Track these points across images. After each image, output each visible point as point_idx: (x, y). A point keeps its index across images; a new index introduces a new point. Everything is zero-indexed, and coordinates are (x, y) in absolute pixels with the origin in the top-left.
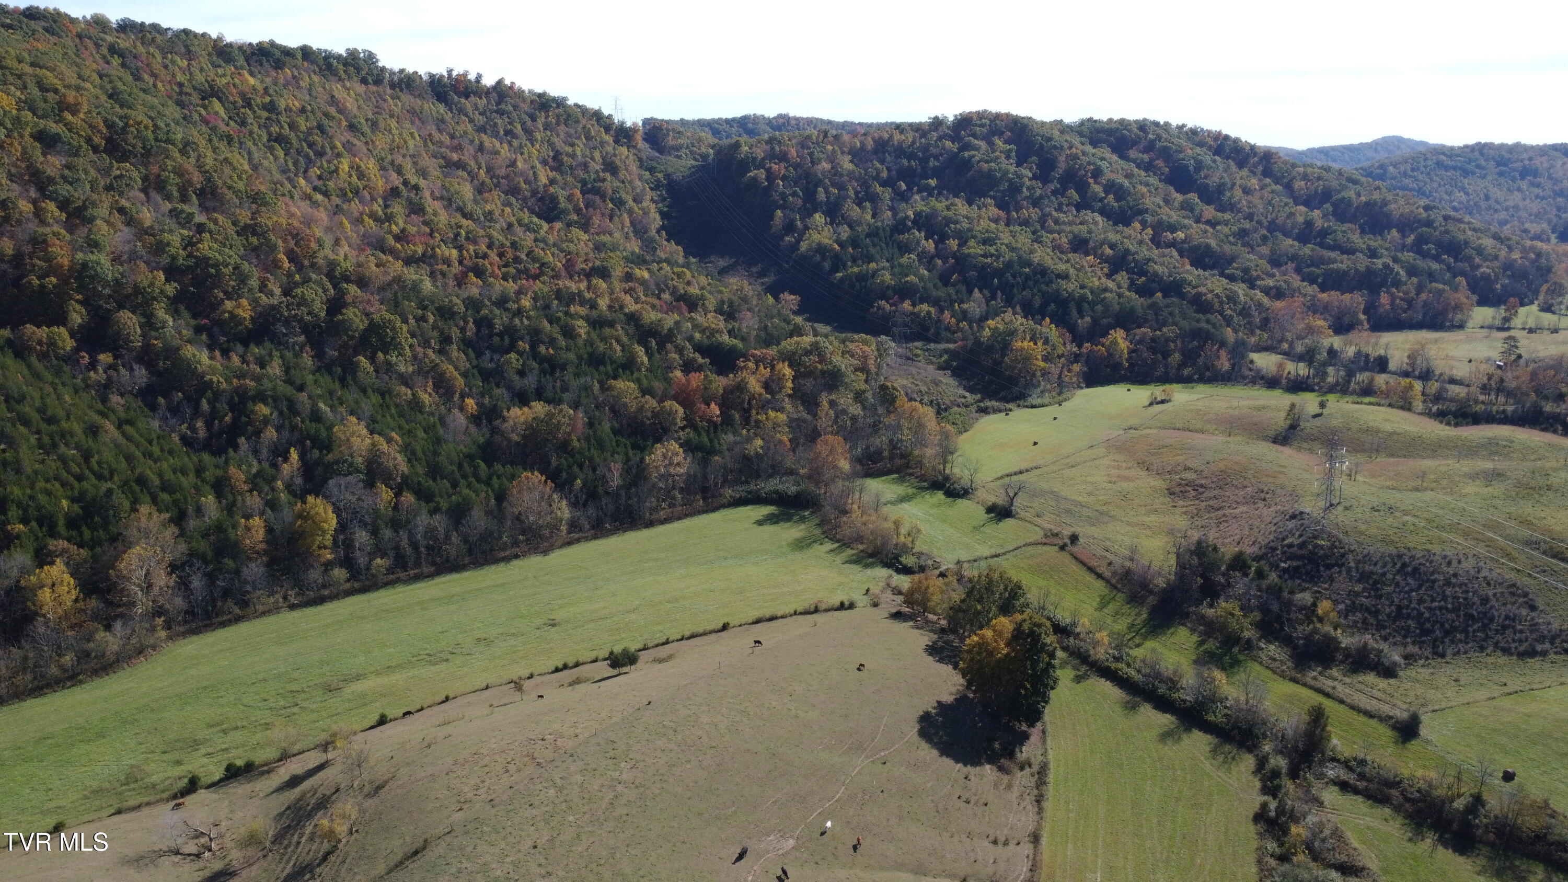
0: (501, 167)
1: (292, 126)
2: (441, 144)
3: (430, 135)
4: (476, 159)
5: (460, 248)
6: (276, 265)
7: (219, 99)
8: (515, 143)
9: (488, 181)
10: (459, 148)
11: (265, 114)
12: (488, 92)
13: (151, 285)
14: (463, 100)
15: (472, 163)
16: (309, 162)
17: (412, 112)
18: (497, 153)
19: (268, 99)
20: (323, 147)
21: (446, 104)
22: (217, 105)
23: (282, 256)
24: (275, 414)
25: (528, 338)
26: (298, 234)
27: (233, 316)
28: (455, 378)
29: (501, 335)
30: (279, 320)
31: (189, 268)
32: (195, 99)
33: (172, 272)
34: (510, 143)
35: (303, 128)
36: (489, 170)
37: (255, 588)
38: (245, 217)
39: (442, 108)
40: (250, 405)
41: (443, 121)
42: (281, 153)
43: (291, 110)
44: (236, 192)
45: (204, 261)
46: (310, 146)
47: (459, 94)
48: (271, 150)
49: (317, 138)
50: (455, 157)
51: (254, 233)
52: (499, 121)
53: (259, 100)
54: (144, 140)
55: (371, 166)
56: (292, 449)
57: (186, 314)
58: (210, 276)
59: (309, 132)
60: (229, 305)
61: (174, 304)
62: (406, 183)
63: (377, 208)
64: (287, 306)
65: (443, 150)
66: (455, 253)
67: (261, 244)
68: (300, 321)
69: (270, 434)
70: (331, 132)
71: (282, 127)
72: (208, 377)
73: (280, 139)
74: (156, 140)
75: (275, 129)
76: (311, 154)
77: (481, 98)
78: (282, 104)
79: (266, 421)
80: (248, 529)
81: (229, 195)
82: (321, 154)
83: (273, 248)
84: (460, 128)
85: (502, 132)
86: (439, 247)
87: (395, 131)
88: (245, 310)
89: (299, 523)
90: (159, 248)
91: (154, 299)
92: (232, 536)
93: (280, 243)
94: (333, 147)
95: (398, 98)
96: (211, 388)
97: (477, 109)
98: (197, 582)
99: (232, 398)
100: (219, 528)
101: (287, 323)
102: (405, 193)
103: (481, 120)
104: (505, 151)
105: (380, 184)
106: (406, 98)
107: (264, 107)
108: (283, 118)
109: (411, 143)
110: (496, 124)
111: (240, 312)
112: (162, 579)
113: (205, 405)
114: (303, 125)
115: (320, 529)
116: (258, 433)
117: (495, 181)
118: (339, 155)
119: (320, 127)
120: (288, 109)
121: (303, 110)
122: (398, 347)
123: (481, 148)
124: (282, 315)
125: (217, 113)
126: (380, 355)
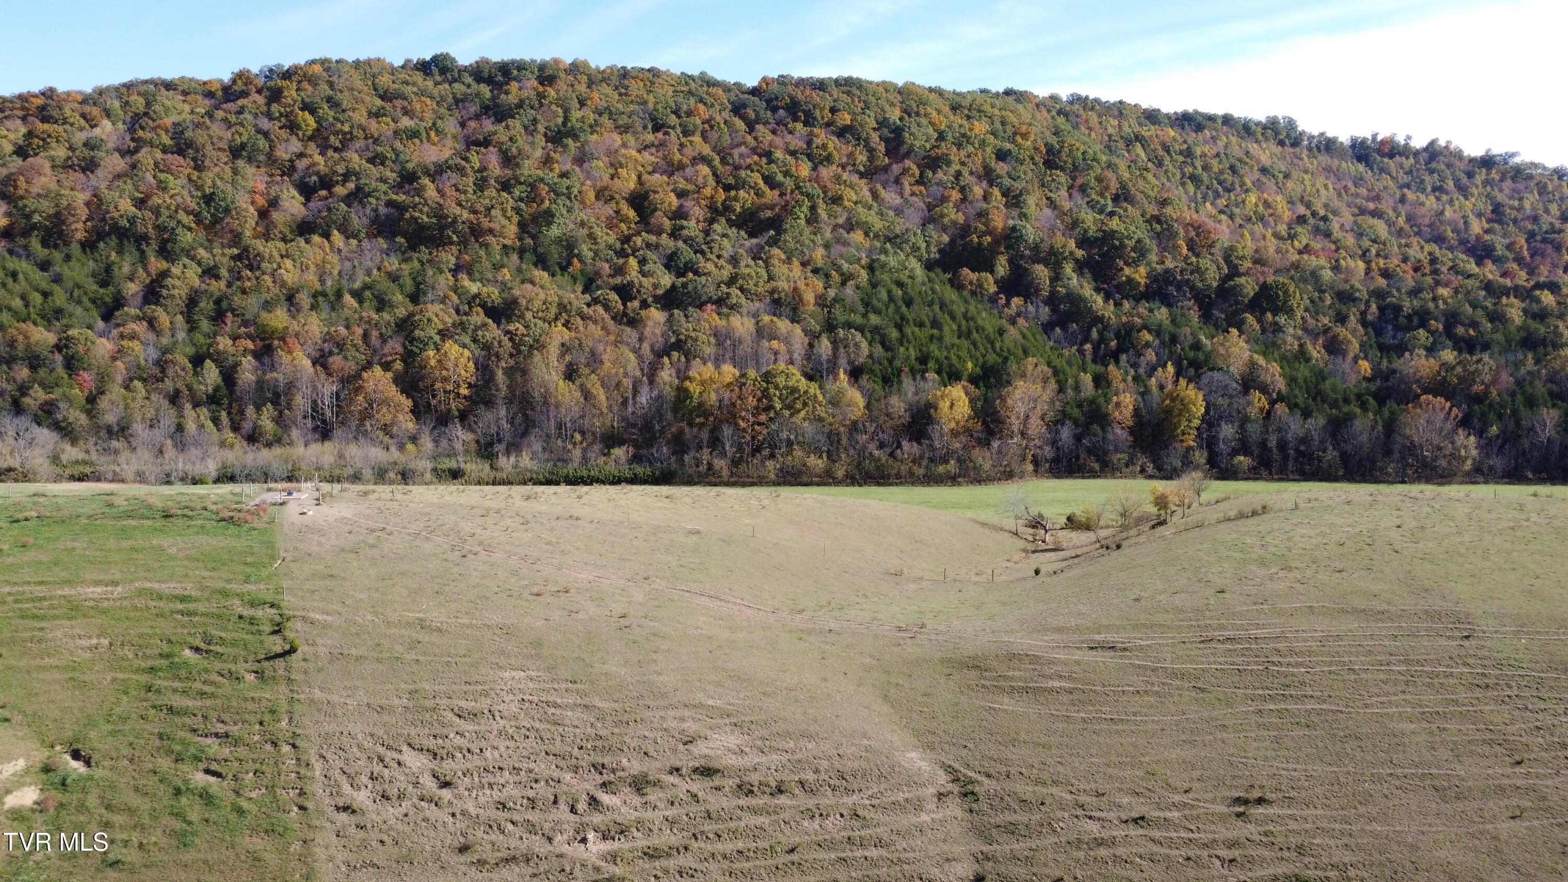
0: (1424, 216)
1: (1206, 168)
2: (1357, 195)
3: (1345, 187)
4: (1395, 210)
5: (1368, 263)
6: (1176, 247)
7: (1143, 145)
8: (1445, 198)
9: (1407, 227)
10: (1377, 198)
11: (1181, 158)
12: (1417, 153)
13: (1064, 246)
14: (1386, 160)
15: (1391, 213)
16: (1217, 195)
17: (1328, 170)
18: (1422, 204)
19: (1185, 146)
20: (1233, 184)
21: (1367, 165)
22: (1139, 148)
23: (1181, 243)
24: (1157, 342)
25: (1443, 319)
26: (1199, 227)
27: (1130, 280)
28: (1349, 342)
29: (1409, 317)
30: (1171, 284)
31: (1097, 239)
32: (1121, 144)
33: (1083, 242)
34: (1438, 199)
35: (1216, 169)
36: (1409, 219)
37: (1117, 450)
38: (1152, 210)
39: (1361, 167)
40: (1135, 334)
41: (1361, 179)
42: (1191, 188)
43: (1205, 155)
44: (1147, 197)
45: (1110, 235)
46: (1220, 183)
47: (1383, 155)
48: (1183, 184)
49: (1228, 177)
50: (1371, 206)
51: (1159, 222)
52: (1427, 178)
53: (1177, 148)
54: (1074, 159)
55: (1280, 202)
56: (1170, 363)
57: (1088, 275)
58: (1115, 247)
59: (1221, 172)
60: (1127, 271)
61: (1080, 267)
62: (1314, 214)
63: (1282, 229)
64: (1181, 272)
65: (1358, 201)
66: (1361, 265)
67: (1163, 230)
68: (1193, 288)
69: (1150, 356)
70: (1242, 172)
71: (1195, 168)
72: (1100, 313)
73: (1194, 178)
74: (1084, 159)
75: (1188, 170)
76: (1220, 189)
77: (1407, 158)
78: (1198, 151)
79: (1147, 345)
80: (1118, 405)
81: (1140, 196)
82: (1229, 191)
83: (1173, 235)
84: (1379, 185)
85: (1429, 189)
86: (1344, 258)
87: (1307, 183)
88: (1140, 275)
89: (1167, 402)
90: (1075, 224)
91: (1065, 258)
92: (1103, 409)
93: (1182, 232)
94: (1243, 184)
95: (1315, 157)
96: (1102, 323)
97: (1402, 168)
98: (1066, 433)
99: (1119, 331)
100: (1092, 402)
101: (1179, 287)
102: (1312, 221)
103: (1407, 179)
104: (1431, 202)
105: (1287, 215)
106: (1324, 159)
107: (1181, 153)
108: (1198, 164)
109: (1323, 192)
110: (1422, 182)
111: (1137, 276)
112: (1036, 427)
113: (1094, 334)
114: (1215, 165)
115: (1189, 411)
116: (1139, 355)
117: (1415, 229)
118: (1247, 191)
119: (1232, 168)
120: (1204, 155)
121: (1218, 155)
122: (1290, 312)
123: (1403, 200)
124: (1175, 278)
125: (1137, 155)
126: (1269, 315)
